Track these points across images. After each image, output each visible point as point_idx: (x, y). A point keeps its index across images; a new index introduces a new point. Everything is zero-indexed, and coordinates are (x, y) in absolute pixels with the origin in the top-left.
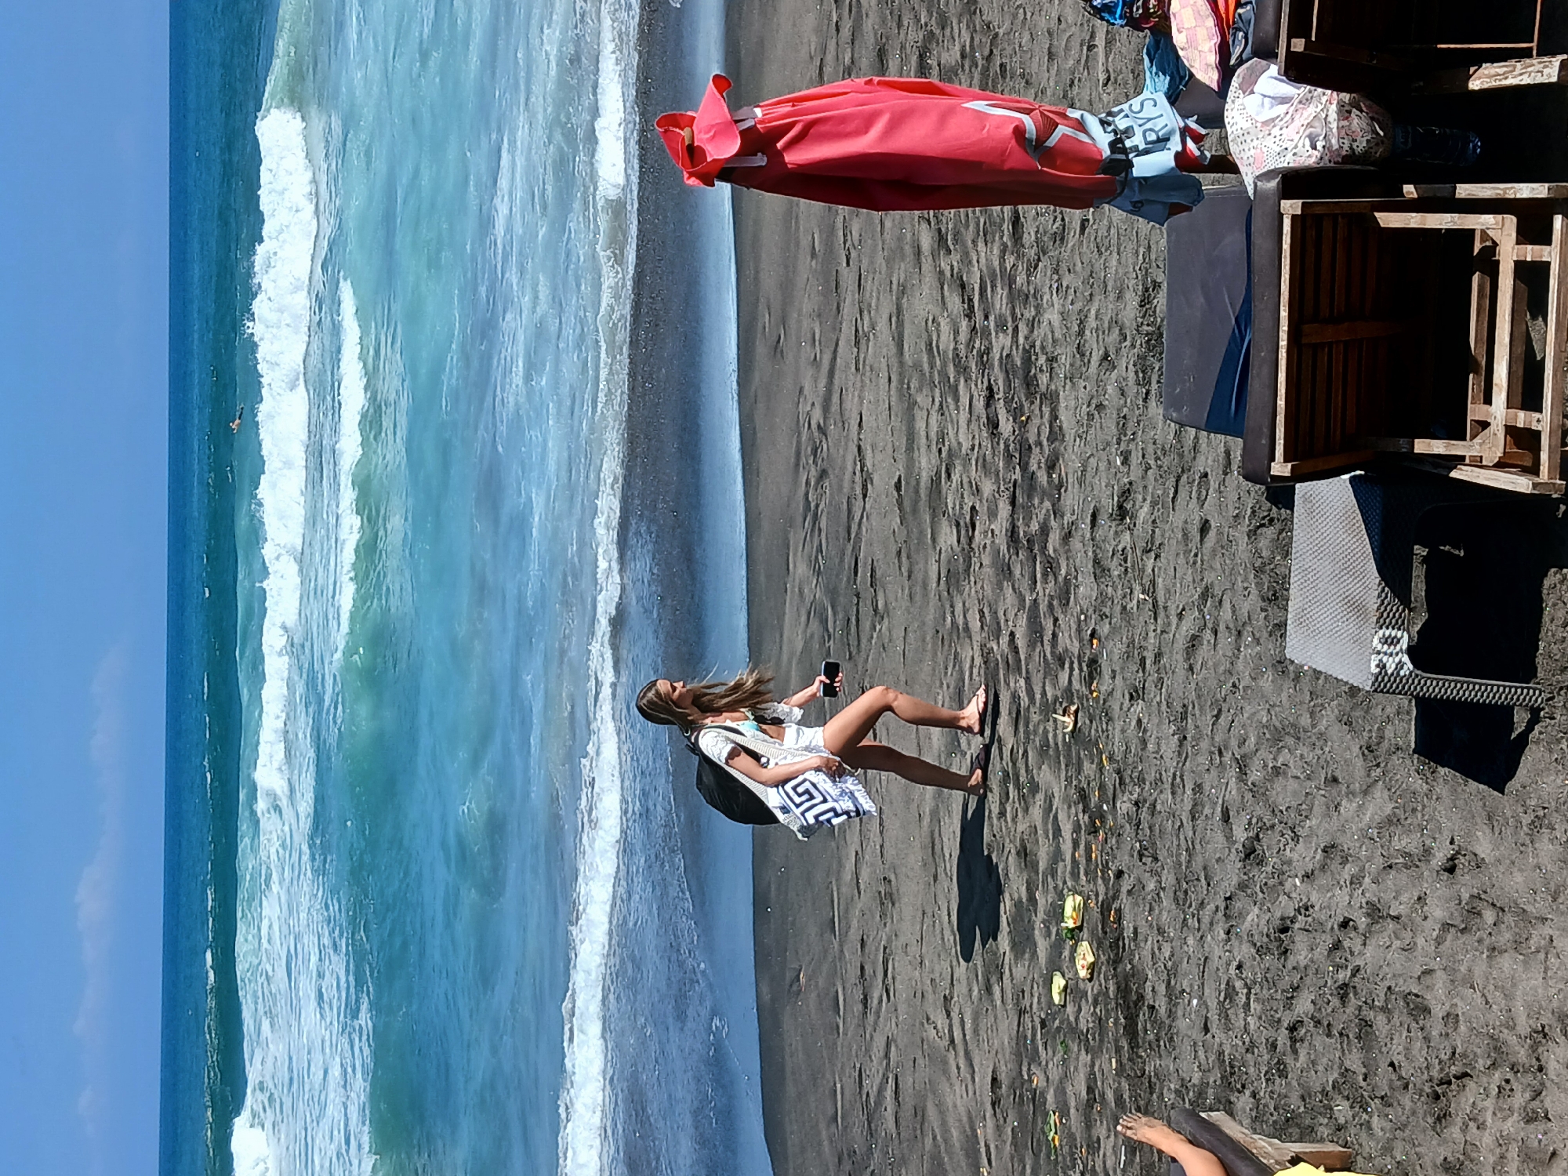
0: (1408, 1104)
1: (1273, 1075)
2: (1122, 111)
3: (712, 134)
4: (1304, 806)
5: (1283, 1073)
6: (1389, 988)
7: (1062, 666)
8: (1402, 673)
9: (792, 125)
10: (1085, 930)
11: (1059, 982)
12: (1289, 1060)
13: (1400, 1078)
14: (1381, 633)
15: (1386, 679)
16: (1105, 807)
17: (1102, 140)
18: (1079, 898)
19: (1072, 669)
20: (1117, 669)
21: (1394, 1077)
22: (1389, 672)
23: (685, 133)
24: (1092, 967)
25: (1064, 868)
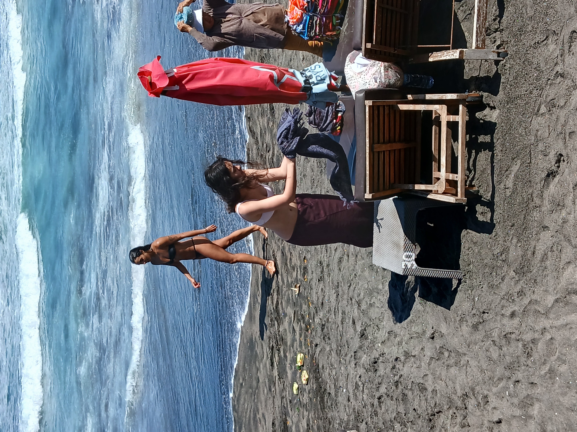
0: (420, 423)
1: (373, 415)
2: (308, 69)
3: (158, 78)
4: (381, 317)
5: (376, 415)
6: (413, 382)
7: (294, 270)
8: (413, 268)
9: (188, 75)
10: (305, 366)
11: (296, 386)
12: (378, 410)
13: (418, 414)
14: (405, 254)
15: (408, 270)
16: (311, 321)
17: (301, 80)
18: (302, 355)
19: (297, 271)
20: (314, 270)
21: (415, 414)
22: (409, 268)
23: (148, 78)
24: (308, 380)
25: (297, 344)
